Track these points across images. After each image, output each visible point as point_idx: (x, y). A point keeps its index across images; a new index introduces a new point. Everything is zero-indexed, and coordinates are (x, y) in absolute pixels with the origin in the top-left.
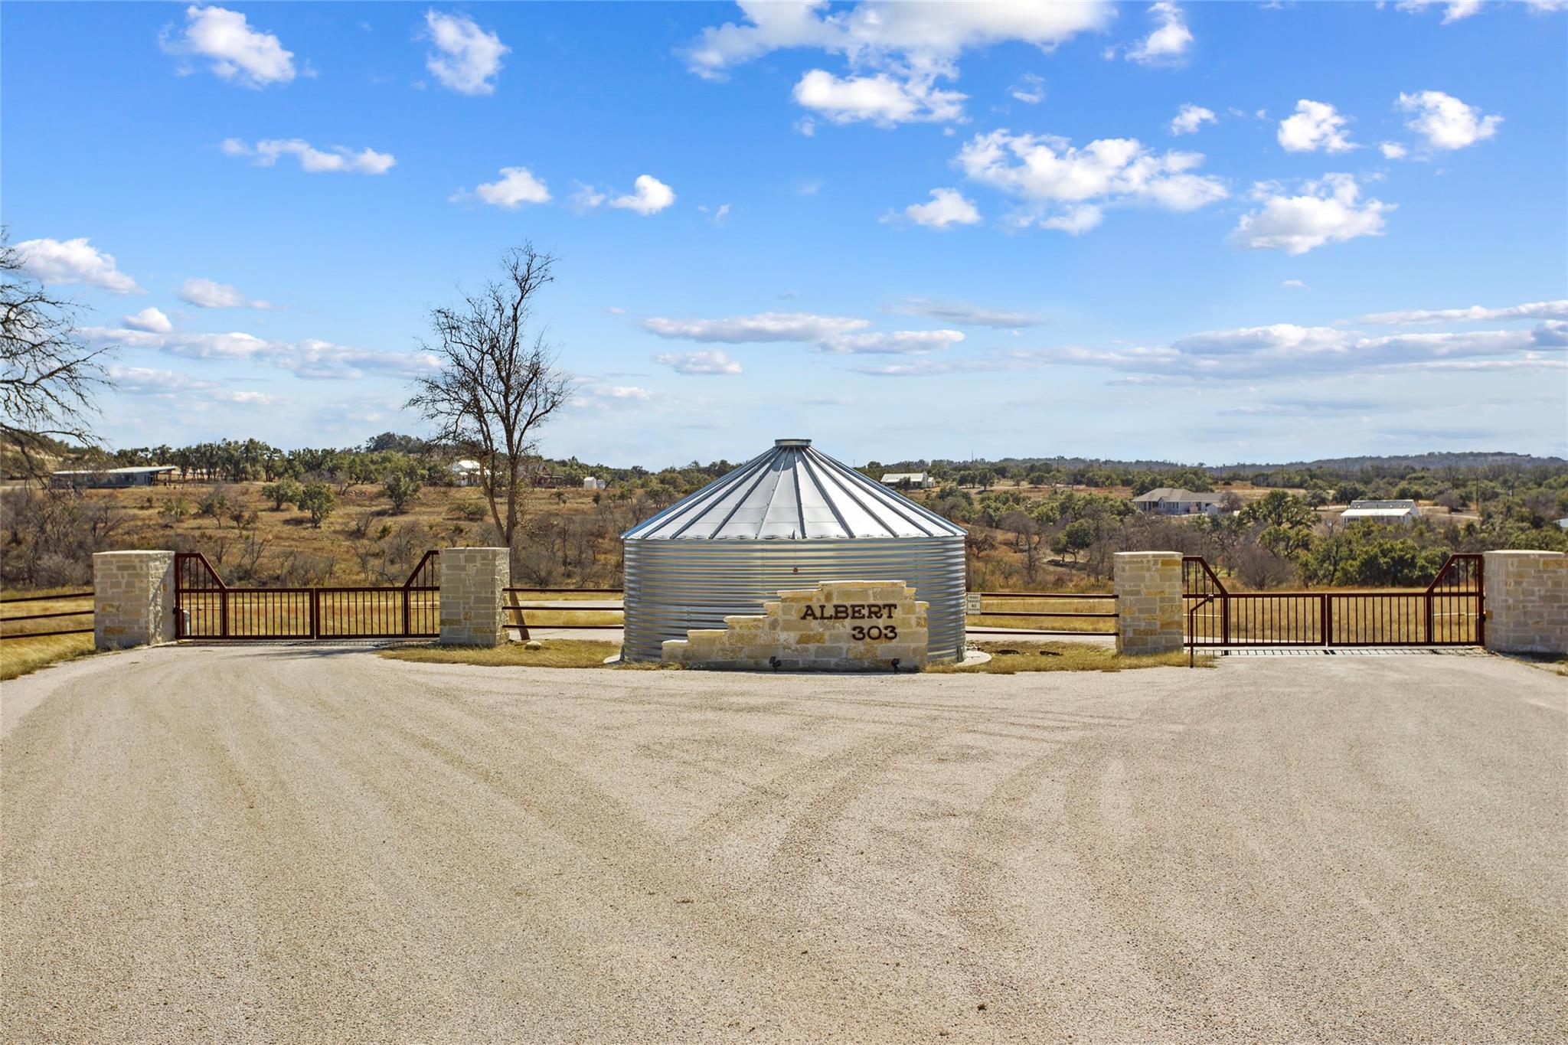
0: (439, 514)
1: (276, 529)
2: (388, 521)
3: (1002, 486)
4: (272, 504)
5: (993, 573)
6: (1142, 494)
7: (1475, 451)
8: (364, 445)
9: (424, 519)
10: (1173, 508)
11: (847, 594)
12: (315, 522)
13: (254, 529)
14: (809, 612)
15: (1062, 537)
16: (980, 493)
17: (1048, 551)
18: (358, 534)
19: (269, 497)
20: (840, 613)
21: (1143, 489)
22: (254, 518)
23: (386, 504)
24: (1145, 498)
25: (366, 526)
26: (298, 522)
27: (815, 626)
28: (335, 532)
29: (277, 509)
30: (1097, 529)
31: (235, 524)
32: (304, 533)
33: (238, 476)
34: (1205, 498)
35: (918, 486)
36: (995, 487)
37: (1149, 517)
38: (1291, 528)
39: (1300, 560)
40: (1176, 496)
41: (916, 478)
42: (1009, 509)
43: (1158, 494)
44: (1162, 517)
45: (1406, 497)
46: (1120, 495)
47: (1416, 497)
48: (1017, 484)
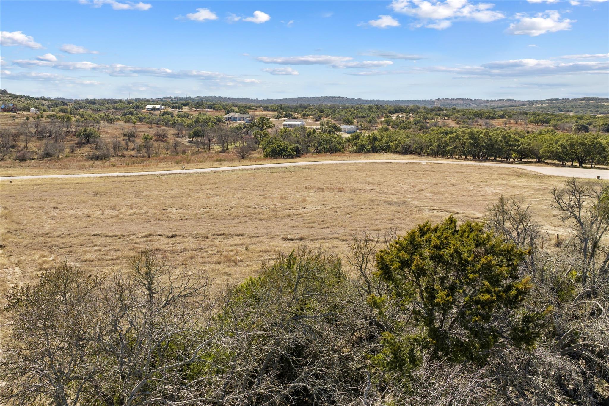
3: (186, 109)
6: (227, 114)
7: (333, 96)
15: (192, 132)
16: (177, 112)
17: (187, 138)
21: (228, 112)
30: (203, 130)
34: (245, 116)
35: (158, 109)
36: (184, 110)
37: (227, 122)
38: (266, 129)
39: (262, 142)
40: (237, 115)
41: (158, 106)
42: (182, 120)
43: (231, 114)
44: (231, 122)
45: (304, 116)
46: (221, 114)
47: (307, 115)
48: (191, 109)
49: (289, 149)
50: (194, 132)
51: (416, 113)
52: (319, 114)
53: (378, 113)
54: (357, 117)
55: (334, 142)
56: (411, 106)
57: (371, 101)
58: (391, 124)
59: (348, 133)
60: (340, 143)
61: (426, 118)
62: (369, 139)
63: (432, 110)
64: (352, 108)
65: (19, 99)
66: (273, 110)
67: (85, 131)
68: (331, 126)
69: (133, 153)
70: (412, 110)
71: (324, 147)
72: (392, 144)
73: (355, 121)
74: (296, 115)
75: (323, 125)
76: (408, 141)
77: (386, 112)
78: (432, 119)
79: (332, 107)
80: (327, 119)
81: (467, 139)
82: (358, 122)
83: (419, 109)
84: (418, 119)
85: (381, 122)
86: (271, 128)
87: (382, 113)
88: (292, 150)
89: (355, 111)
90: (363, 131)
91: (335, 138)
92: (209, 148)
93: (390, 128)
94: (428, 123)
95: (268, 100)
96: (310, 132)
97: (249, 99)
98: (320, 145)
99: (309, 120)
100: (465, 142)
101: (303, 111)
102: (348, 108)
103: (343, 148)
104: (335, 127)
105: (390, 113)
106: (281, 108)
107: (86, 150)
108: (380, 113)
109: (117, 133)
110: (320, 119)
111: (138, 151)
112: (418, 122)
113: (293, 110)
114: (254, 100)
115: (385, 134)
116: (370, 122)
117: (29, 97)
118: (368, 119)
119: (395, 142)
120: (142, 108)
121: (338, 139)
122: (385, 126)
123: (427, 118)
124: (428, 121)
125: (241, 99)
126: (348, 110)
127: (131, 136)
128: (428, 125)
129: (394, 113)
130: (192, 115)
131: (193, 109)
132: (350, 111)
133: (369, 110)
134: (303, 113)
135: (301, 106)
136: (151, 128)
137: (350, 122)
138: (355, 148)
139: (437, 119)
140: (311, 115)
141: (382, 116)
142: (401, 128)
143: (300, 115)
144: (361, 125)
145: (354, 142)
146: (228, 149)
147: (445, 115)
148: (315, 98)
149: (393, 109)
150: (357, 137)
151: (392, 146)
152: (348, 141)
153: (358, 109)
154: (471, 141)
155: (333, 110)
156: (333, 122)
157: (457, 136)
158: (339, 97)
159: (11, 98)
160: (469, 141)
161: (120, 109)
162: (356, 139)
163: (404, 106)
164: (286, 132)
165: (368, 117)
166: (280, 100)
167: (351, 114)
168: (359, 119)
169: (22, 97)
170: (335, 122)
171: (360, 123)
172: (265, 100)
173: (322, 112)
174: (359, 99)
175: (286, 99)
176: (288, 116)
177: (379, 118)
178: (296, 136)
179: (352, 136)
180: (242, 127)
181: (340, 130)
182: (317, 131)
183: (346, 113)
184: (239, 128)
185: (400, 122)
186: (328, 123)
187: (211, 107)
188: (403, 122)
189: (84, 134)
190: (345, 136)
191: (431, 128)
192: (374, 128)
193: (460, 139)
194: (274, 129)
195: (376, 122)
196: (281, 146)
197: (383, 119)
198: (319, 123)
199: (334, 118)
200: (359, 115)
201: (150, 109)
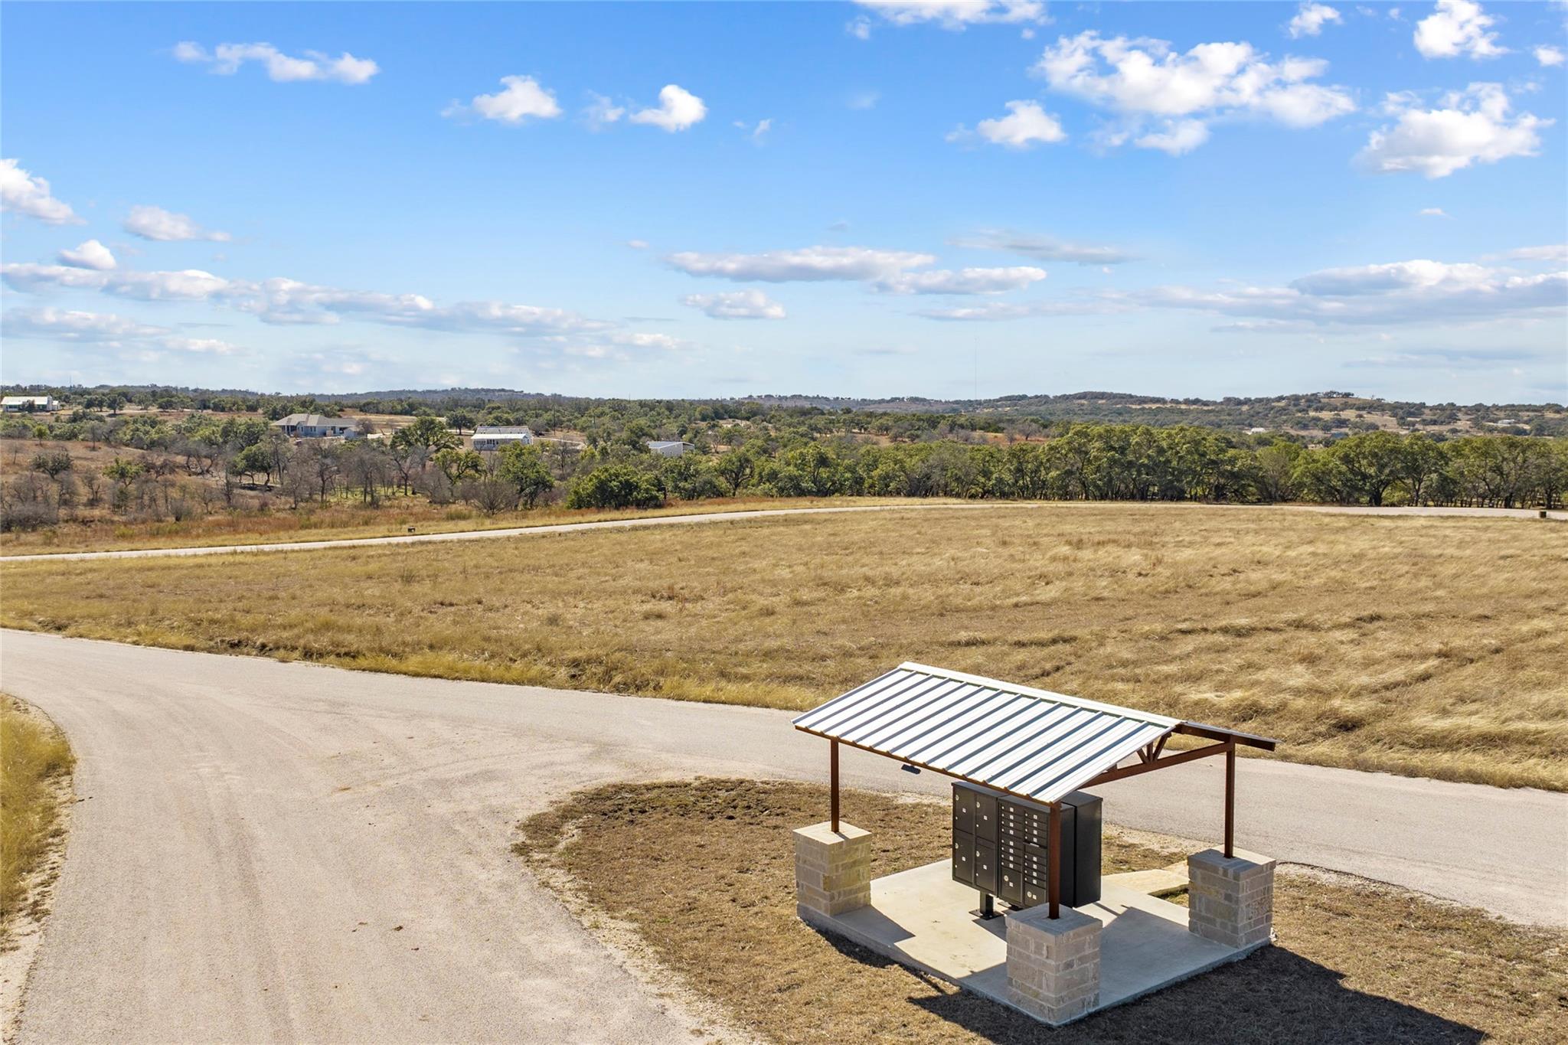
3: (133, 410)
6: (277, 419)
10: (310, 432)
15: (237, 460)
17: (223, 474)
21: (278, 415)
24: (281, 422)
34: (338, 423)
35: (43, 408)
38: (437, 451)
40: (313, 421)
41: (40, 401)
43: (293, 420)
48: (145, 409)
50: (247, 458)
66: (394, 412)
187: (209, 402)
201: (20, 408)
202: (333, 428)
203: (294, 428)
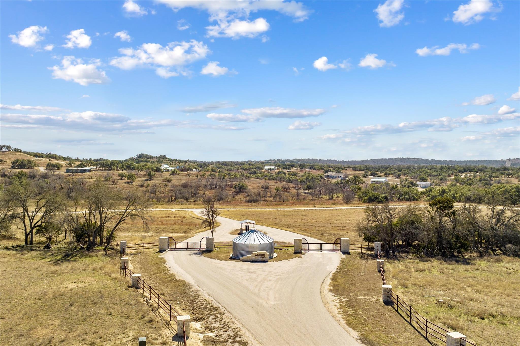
0: (160, 180)
1: (123, 185)
2: (149, 182)
3: (293, 169)
4: (120, 177)
5: (289, 196)
6: (326, 173)
7: (409, 157)
8: (136, 156)
9: (157, 182)
10: (332, 177)
11: (260, 253)
12: (132, 183)
13: (118, 185)
14: (256, 255)
15: (306, 186)
16: (288, 171)
17: (302, 189)
18: (142, 186)
19: (120, 176)
20: (259, 255)
21: (326, 172)
22: (117, 182)
23: (147, 178)
24: (326, 174)
25: (144, 184)
26: (128, 183)
27: (257, 257)
28: (136, 185)
29: (122, 179)
30: (314, 185)
31: (113, 184)
32: (129, 186)
33: (110, 169)
34: (340, 175)
35: (273, 169)
36: (292, 170)
37: (327, 179)
38: (358, 184)
39: (358, 194)
40: (334, 174)
41: (273, 167)
42: (294, 177)
43: (329, 174)
44: (330, 179)
45: (386, 174)
46: (321, 173)
47: (389, 174)
48: (297, 169)
49: (380, 198)
50: (307, 186)
51: (483, 172)
52: (398, 173)
53: (449, 173)
54: (430, 175)
55: (412, 194)
56: (479, 166)
57: (444, 162)
58: (459, 181)
59: (423, 188)
60: (417, 195)
61: (490, 177)
62: (439, 192)
63: (498, 170)
64: (426, 168)
65: (174, 162)
66: (360, 170)
67: (239, 184)
68: (409, 183)
69: (271, 199)
70: (480, 170)
71: (405, 197)
72: (457, 195)
73: (429, 179)
74: (380, 174)
75: (402, 182)
76: (469, 193)
77: (456, 171)
78: (496, 177)
79: (408, 168)
80: (406, 177)
81: (514, 192)
82: (431, 180)
83: (486, 168)
84: (483, 177)
85: (451, 180)
86: (362, 184)
87: (453, 172)
88: (383, 198)
89: (429, 171)
90: (435, 187)
91: (413, 191)
92: (319, 197)
93: (458, 184)
94: (492, 180)
95: (352, 161)
96: (393, 187)
97: (336, 161)
98: (401, 195)
99: (390, 178)
100: (513, 194)
101: (384, 170)
102: (422, 168)
103: (419, 198)
104: (412, 183)
105: (459, 172)
106: (367, 169)
107: (241, 197)
108: (450, 172)
109: (256, 186)
110: (399, 177)
111: (274, 198)
112: (484, 180)
113: (377, 170)
114: (341, 161)
115: (453, 188)
116: (441, 180)
117: (180, 160)
118: (440, 177)
119: (459, 194)
120: (262, 169)
121: (415, 191)
122: (454, 183)
123: (492, 177)
124: (493, 179)
125: (330, 160)
126: (423, 170)
127: (266, 188)
128: (492, 182)
129: (463, 172)
130: (299, 174)
131: (299, 169)
132: (424, 170)
133: (441, 170)
134: (385, 172)
135: (382, 167)
136: (276, 183)
137: (424, 179)
138: (429, 198)
139: (501, 177)
140: (392, 174)
141: (452, 174)
142: (467, 184)
143: (382, 174)
144: (433, 182)
145: (427, 194)
146: (333, 198)
147: (509, 174)
148: (392, 159)
149: (462, 169)
150: (430, 191)
151: (457, 197)
152: (423, 193)
153: (431, 169)
154: (517, 193)
155: (410, 170)
156: (410, 180)
157: (506, 189)
158: (414, 158)
159: (169, 161)
160: (515, 193)
161: (246, 169)
162: (429, 192)
163: (472, 166)
164: (374, 187)
165: (440, 175)
166: (362, 161)
167: (425, 173)
168: (432, 177)
169: (176, 160)
170: (412, 180)
171: (432, 180)
172: (350, 162)
173: (400, 171)
174: (432, 160)
175: (367, 160)
176: (374, 175)
177: (449, 176)
178: (384, 189)
179: (426, 190)
180: (340, 183)
181: (416, 186)
182: (398, 186)
183: (421, 172)
184: (337, 184)
185: (468, 180)
186: (407, 180)
187: (312, 167)
188: (471, 179)
189: (239, 187)
190: (420, 190)
191: (494, 185)
192: (445, 184)
193: (509, 192)
194: (364, 184)
195: (447, 180)
196: (375, 195)
197: (453, 177)
198: (399, 180)
199: (411, 177)
200: (432, 174)
201: (268, 169)
202: (339, 176)
203: (329, 176)
